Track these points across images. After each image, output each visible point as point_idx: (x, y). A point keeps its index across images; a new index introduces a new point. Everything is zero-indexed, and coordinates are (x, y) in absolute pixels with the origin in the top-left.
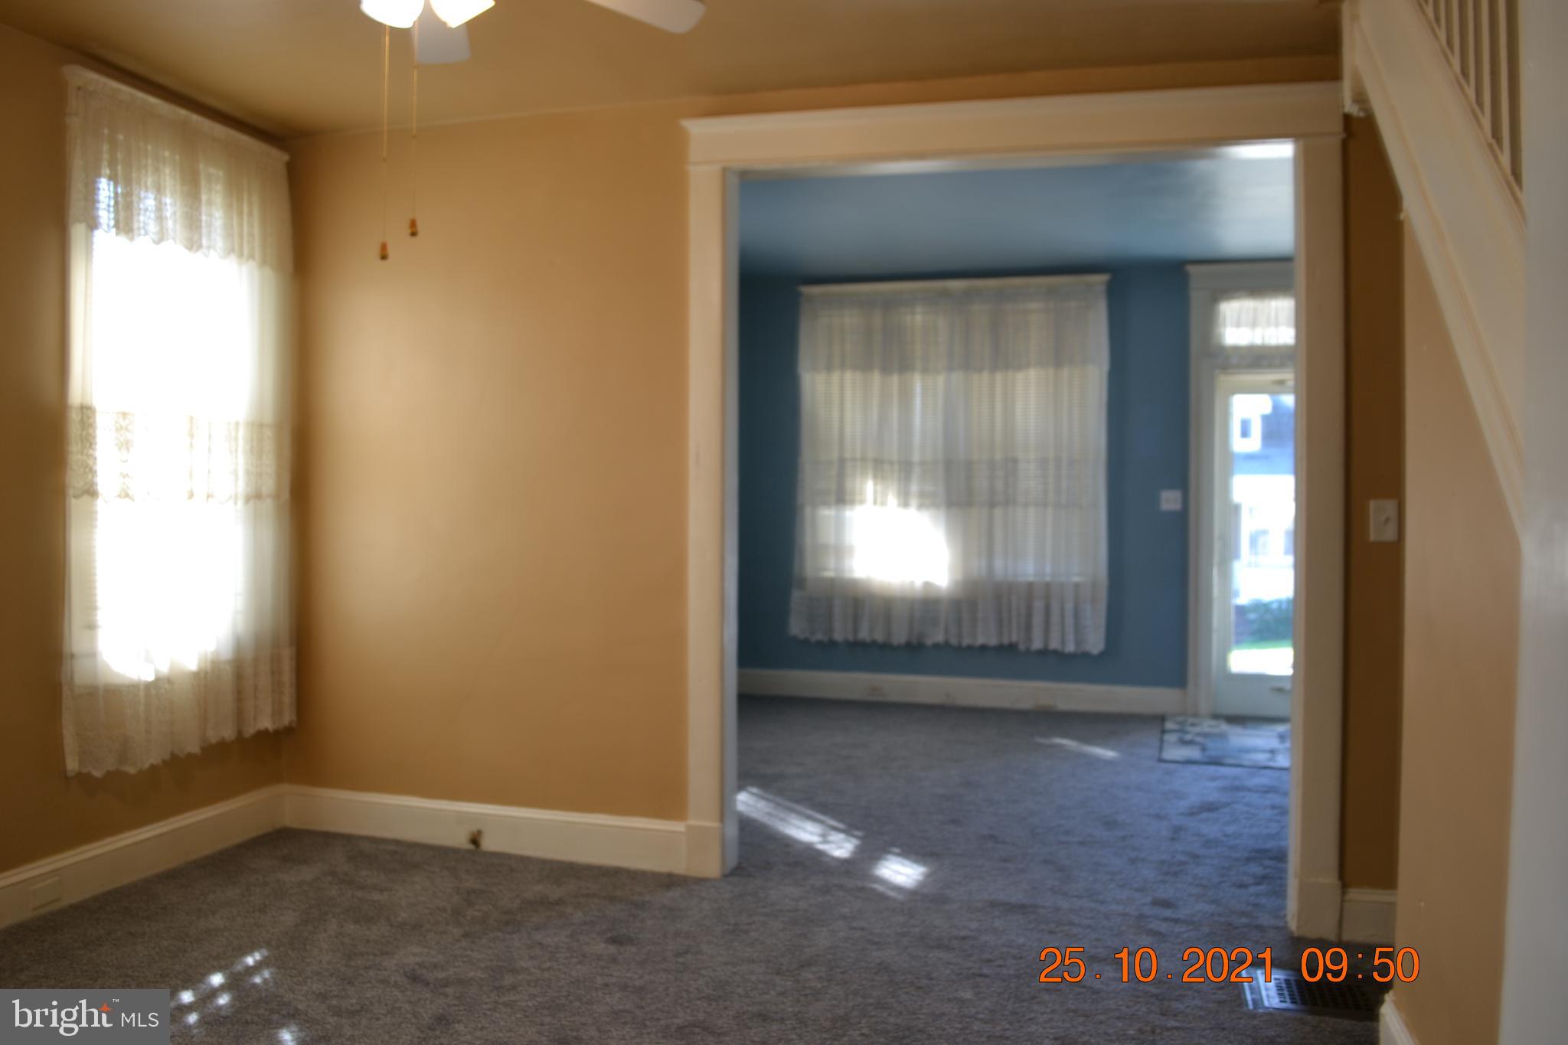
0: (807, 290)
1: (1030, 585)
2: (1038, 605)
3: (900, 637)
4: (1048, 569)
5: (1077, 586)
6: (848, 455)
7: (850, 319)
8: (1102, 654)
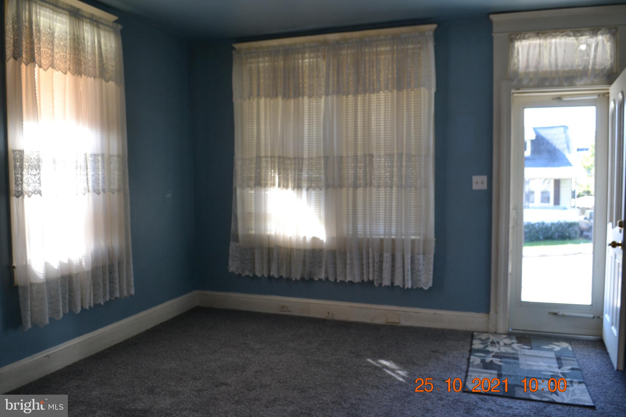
0: (237, 46)
1: (382, 240)
2: (387, 256)
3: (297, 275)
4: (394, 231)
5: (413, 241)
6: (263, 154)
7: (264, 63)
8: (430, 288)
